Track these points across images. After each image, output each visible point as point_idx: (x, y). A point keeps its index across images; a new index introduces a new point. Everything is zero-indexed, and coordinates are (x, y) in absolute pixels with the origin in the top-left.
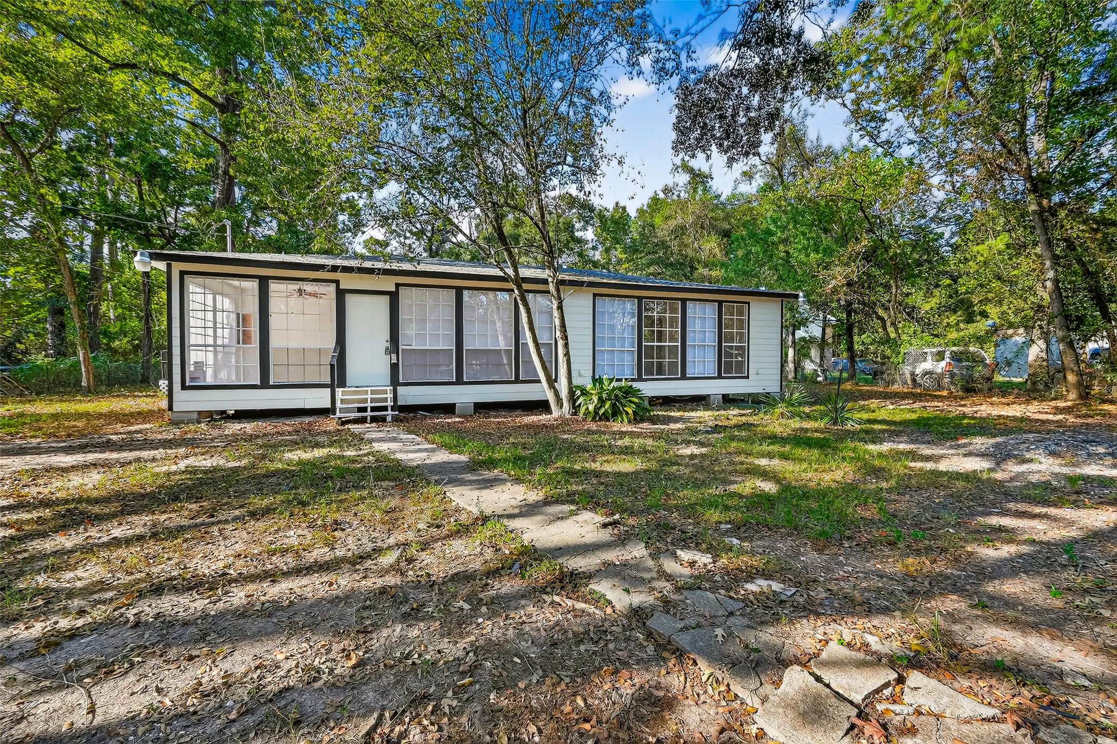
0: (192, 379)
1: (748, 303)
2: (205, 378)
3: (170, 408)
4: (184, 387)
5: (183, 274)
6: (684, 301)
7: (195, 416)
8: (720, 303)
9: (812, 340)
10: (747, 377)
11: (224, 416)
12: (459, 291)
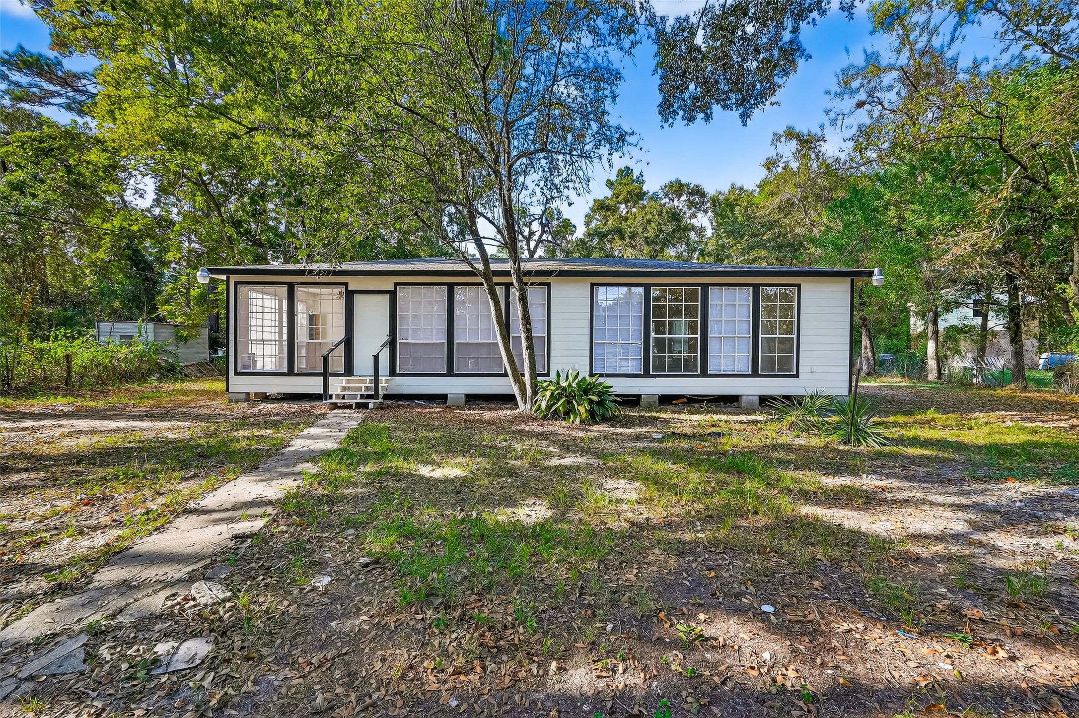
0: (245, 367)
1: (799, 286)
2: (255, 366)
3: (227, 390)
4: (236, 373)
5: (236, 283)
6: (705, 287)
7: (243, 396)
8: (756, 287)
9: (964, 330)
10: (797, 376)
11: (265, 398)
12: (451, 287)
